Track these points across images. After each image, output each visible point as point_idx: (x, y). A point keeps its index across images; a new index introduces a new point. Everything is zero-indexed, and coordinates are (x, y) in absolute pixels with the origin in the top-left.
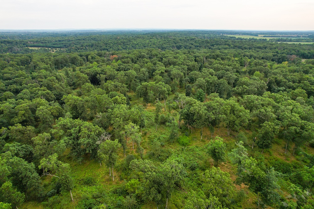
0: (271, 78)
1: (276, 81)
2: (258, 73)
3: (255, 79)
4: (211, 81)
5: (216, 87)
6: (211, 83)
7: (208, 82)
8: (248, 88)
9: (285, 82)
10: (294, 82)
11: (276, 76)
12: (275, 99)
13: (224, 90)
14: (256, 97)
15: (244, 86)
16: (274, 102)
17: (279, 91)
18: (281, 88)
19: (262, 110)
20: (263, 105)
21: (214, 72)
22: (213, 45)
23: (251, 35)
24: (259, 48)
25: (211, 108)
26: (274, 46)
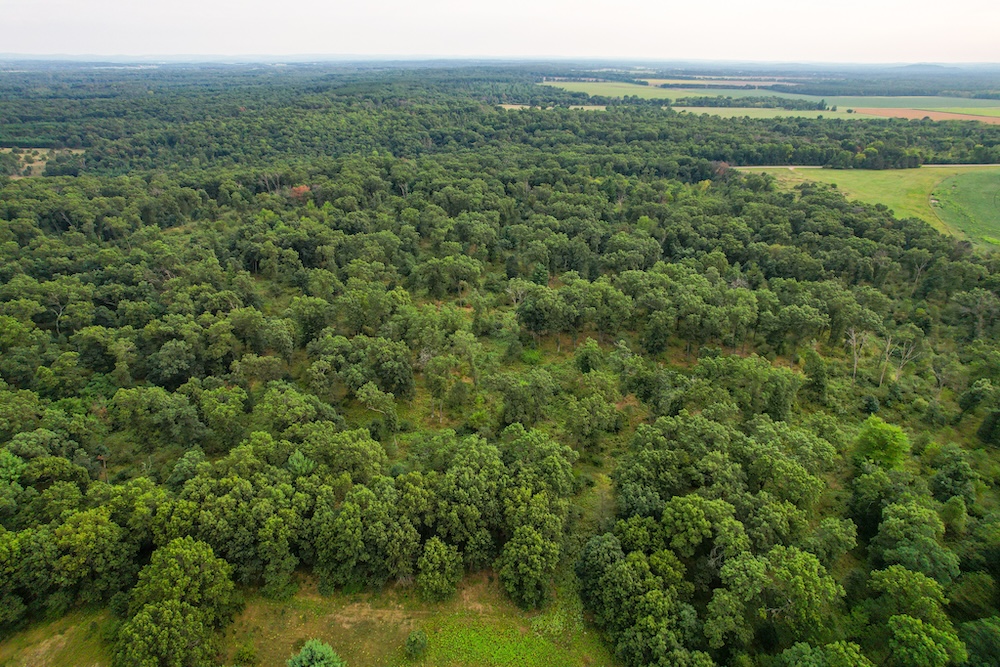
0: (670, 230)
1: (679, 236)
2: (645, 219)
3: (639, 236)
4: (557, 246)
5: (565, 254)
6: (557, 249)
7: (550, 247)
8: (627, 255)
9: (695, 237)
10: (710, 236)
11: (680, 226)
12: (672, 275)
13: (583, 262)
14: (641, 272)
15: (620, 251)
16: (669, 280)
17: (684, 256)
18: (687, 251)
19: (651, 294)
20: (652, 286)
21: (557, 222)
22: (531, 131)
23: (627, 81)
24: (649, 137)
25: (569, 298)
26: (684, 131)
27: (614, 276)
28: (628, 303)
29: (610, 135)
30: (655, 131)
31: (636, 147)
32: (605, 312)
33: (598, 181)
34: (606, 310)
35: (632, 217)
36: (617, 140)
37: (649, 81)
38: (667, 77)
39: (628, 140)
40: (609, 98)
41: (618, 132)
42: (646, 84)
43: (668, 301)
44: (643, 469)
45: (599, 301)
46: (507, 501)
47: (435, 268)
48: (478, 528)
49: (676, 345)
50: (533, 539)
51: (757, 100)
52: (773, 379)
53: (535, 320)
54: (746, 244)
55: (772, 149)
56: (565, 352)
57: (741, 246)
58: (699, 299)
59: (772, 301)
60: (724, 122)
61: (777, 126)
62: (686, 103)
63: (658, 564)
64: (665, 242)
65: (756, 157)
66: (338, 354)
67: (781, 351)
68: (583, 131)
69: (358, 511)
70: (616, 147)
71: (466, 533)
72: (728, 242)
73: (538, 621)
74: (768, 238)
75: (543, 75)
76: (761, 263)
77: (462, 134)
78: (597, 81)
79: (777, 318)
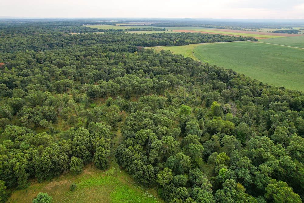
0: (128, 66)
1: (130, 67)
2: (120, 63)
3: (119, 68)
4: (95, 73)
5: (98, 76)
6: (95, 74)
7: (93, 74)
8: (116, 74)
9: (135, 67)
10: (139, 66)
11: (130, 64)
12: (130, 77)
13: (104, 77)
14: (121, 78)
15: (114, 73)
16: (129, 79)
17: (132, 72)
18: (133, 71)
19: (124, 83)
20: (124, 81)
21: (94, 67)
22: (82, 41)
23: (109, 25)
24: (118, 41)
25: (102, 87)
26: (128, 38)
27: (114, 80)
28: (119, 86)
29: (107, 41)
30: (120, 39)
31: (115, 44)
32: (112, 90)
33: (105, 54)
34: (112, 89)
35: (116, 63)
36: (109, 42)
37: (116, 24)
38: (121, 23)
39: (112, 42)
40: (105, 30)
41: (109, 40)
42: (115, 25)
43: (129, 84)
44: (129, 127)
45: (110, 87)
46: (93, 142)
47: (58, 84)
48: (86, 151)
49: (134, 96)
50: (102, 150)
51: (147, 29)
52: (158, 100)
53: (92, 95)
54: (148, 67)
55: (153, 42)
56: (103, 103)
57: (147, 68)
58: (137, 82)
59: (156, 81)
60: (139, 35)
61: (153, 36)
62: (128, 30)
63: (136, 148)
64: (127, 69)
65: (149, 44)
66: (29, 114)
67: (160, 94)
68: (98, 40)
69: (48, 154)
70: (109, 44)
71: (82, 153)
72: (143, 67)
73: (107, 172)
74: (154, 65)
75: (83, 23)
76: (153, 72)
77: (58, 43)
78: (100, 25)
79: (158, 85)
